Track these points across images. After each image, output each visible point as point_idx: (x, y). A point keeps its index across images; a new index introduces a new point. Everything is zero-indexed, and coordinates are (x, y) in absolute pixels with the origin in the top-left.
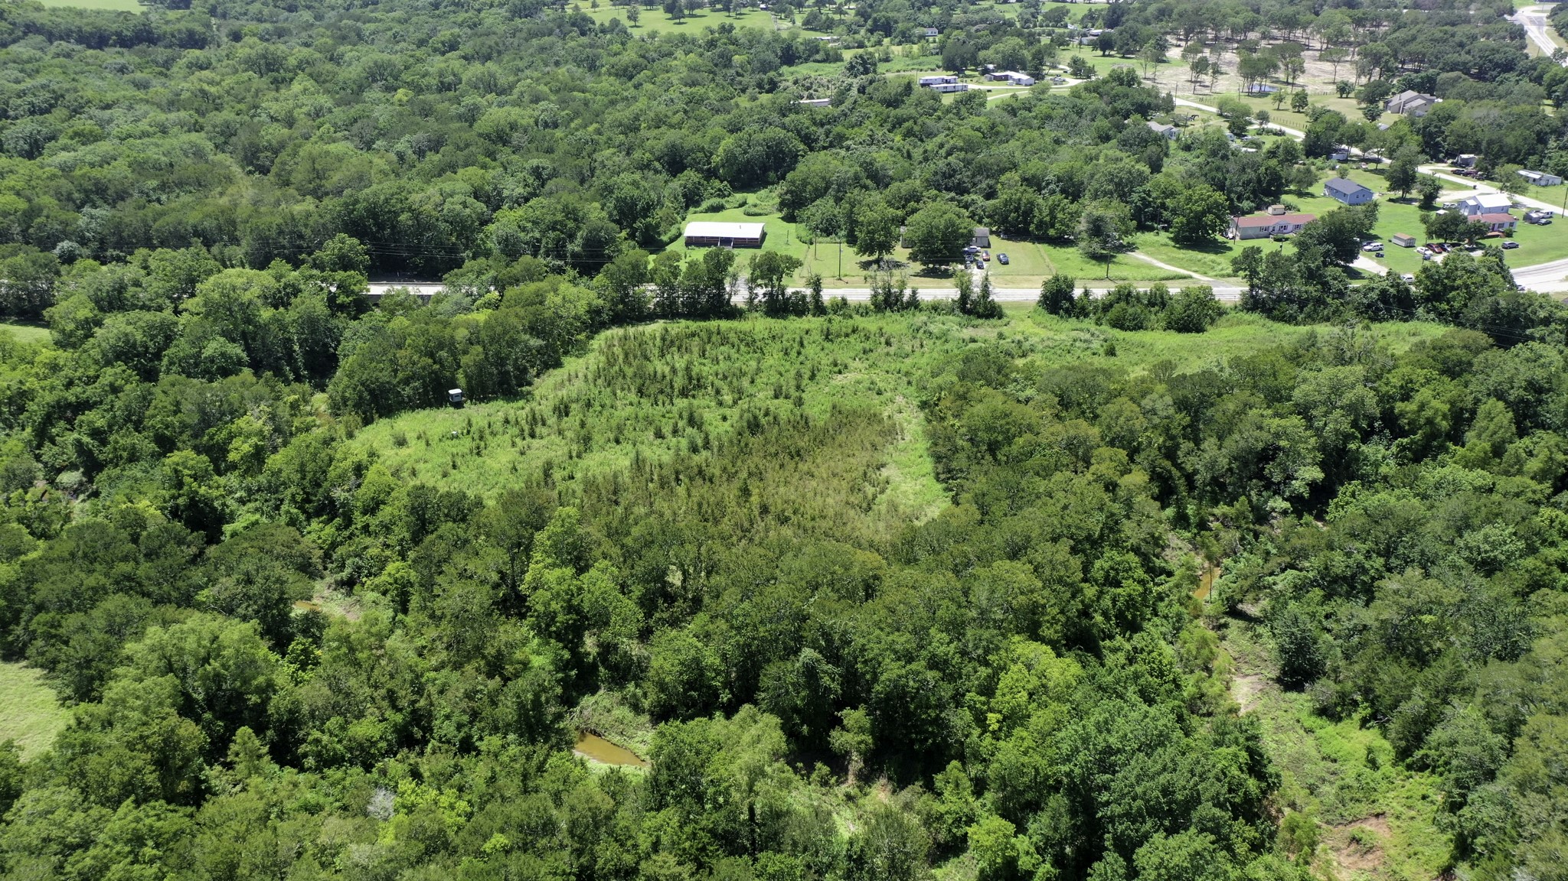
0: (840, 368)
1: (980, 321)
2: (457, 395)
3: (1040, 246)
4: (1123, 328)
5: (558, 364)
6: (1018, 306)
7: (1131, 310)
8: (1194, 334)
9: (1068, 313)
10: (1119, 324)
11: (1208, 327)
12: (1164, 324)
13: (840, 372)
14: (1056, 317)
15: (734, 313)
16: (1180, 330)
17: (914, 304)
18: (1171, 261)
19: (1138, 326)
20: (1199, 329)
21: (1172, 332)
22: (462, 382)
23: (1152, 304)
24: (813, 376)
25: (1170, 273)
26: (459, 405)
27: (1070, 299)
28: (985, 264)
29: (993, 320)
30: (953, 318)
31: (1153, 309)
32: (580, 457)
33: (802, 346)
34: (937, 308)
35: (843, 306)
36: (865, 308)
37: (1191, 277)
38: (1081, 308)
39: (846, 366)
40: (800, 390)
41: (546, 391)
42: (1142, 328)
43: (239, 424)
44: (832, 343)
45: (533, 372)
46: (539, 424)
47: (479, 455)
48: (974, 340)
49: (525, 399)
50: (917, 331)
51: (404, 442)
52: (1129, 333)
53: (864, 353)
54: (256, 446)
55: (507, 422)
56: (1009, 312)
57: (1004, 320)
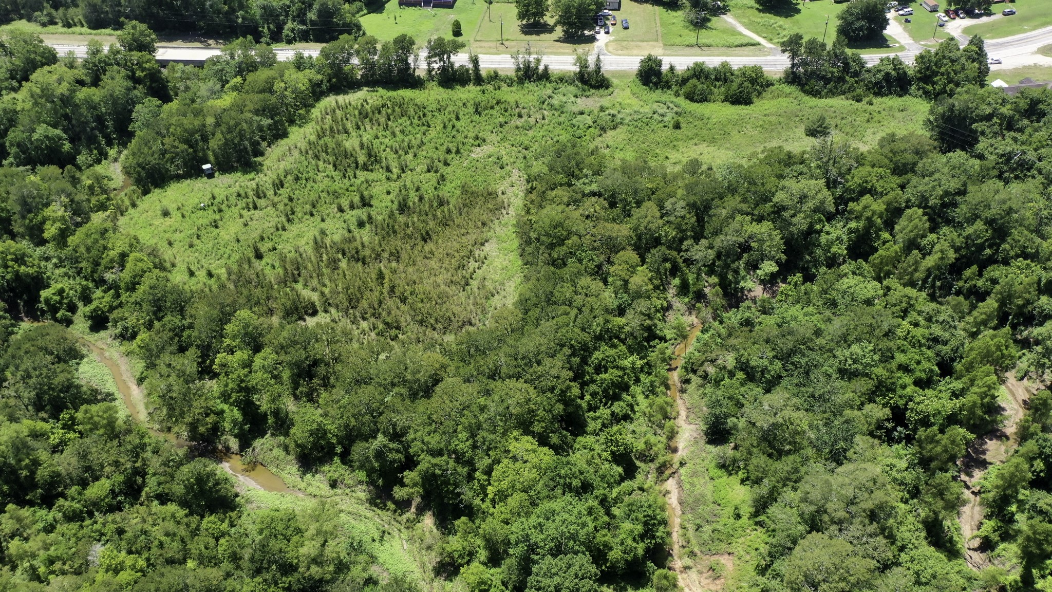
0: (480, 141)
1: (593, 91)
2: (208, 169)
3: (656, 8)
4: (692, 100)
5: (285, 135)
6: (622, 75)
7: (700, 86)
8: (743, 107)
9: (657, 85)
10: (690, 97)
11: (755, 100)
12: (722, 97)
13: (479, 146)
14: (647, 88)
15: (415, 83)
16: (733, 103)
17: (545, 76)
18: (750, 26)
19: (704, 99)
20: (748, 102)
21: (727, 104)
22: (212, 158)
23: (717, 79)
24: (458, 152)
25: (746, 41)
26: (211, 176)
27: (658, 74)
28: (611, 29)
29: (601, 91)
30: (572, 89)
31: (718, 84)
32: (284, 229)
33: (458, 119)
34: (561, 79)
35: (495, 77)
36: (511, 79)
37: (759, 44)
38: (667, 82)
39: (484, 140)
40: (446, 164)
41: (273, 162)
42: (706, 101)
43: (47, 212)
44: (480, 115)
45: (264, 143)
46: (259, 197)
47: (216, 226)
48: (582, 113)
49: (256, 170)
50: (543, 103)
51: (167, 213)
52: (696, 104)
53: (501, 125)
54: (60, 228)
55: (239, 195)
56: (616, 82)
57: (610, 90)
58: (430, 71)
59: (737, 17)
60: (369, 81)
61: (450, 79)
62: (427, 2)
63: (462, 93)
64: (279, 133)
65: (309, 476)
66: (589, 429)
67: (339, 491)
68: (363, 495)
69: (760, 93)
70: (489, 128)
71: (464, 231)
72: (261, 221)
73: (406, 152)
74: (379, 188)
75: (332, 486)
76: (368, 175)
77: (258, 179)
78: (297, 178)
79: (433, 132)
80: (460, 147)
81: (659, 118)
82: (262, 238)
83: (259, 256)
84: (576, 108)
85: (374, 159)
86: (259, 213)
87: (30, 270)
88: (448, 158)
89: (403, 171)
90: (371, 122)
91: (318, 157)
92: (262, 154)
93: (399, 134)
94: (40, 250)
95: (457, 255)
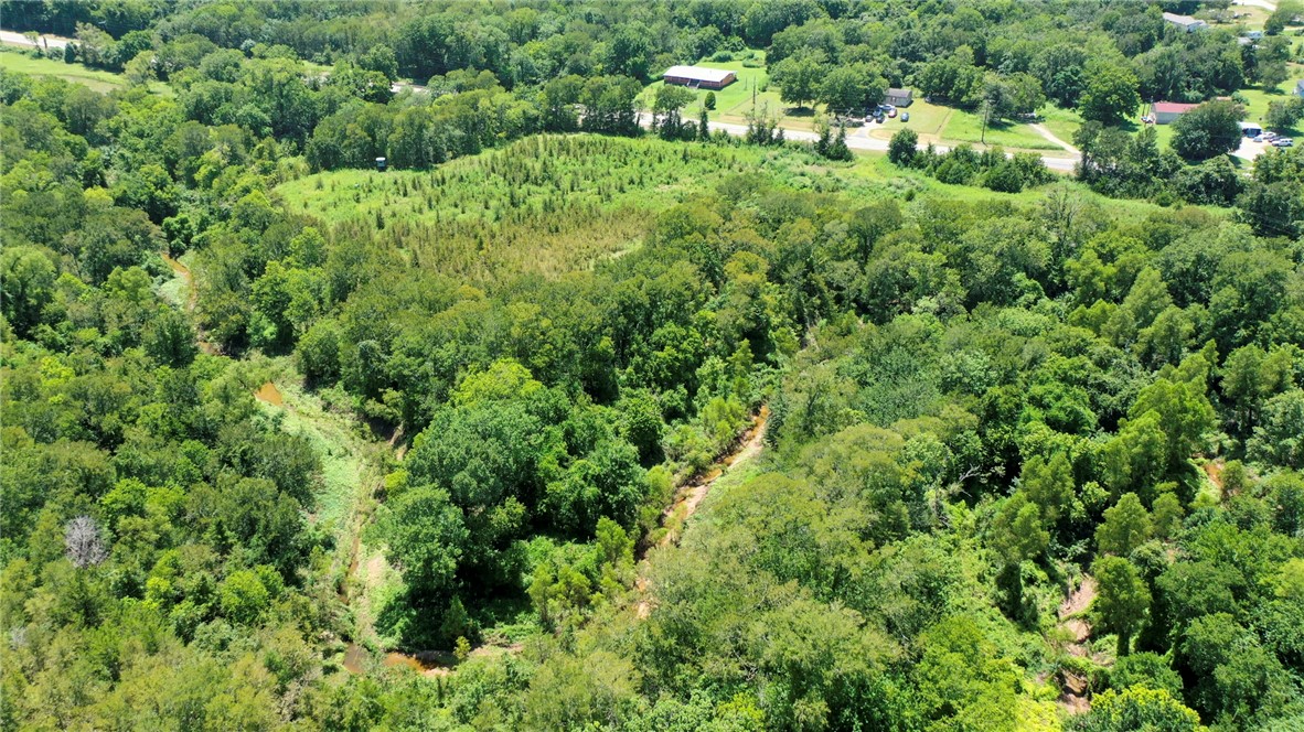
0: (671, 179)
1: (829, 161)
2: (382, 162)
3: (954, 111)
5: (477, 152)
6: (870, 153)
7: (956, 165)
8: (1006, 194)
9: (906, 163)
10: (943, 179)
11: (1024, 189)
12: (983, 182)
13: (668, 183)
14: (895, 165)
15: (635, 132)
17: (780, 142)
19: (958, 181)
20: (1013, 189)
21: (987, 189)
22: (389, 151)
23: (982, 164)
24: (641, 182)
25: (1044, 144)
26: (382, 169)
27: (911, 151)
28: (887, 119)
29: (840, 163)
30: (805, 156)
31: (982, 168)
32: (421, 211)
33: (660, 161)
34: (797, 147)
35: (724, 138)
36: (740, 141)
37: (1062, 149)
38: (920, 160)
39: (676, 180)
40: (622, 190)
41: (448, 168)
42: (961, 183)
43: (206, 156)
44: (687, 162)
45: (450, 154)
46: (415, 187)
47: (358, 201)
48: (803, 175)
49: (427, 171)
50: (764, 162)
51: (320, 186)
52: (946, 186)
53: (704, 172)
54: (211, 171)
55: (396, 183)
56: (861, 158)
57: (849, 163)
58: (654, 124)
59: (1048, 127)
60: (589, 127)
61: (672, 132)
62: (694, 82)
63: (680, 145)
64: (470, 148)
65: (307, 396)
66: (618, 403)
67: (328, 415)
68: (349, 422)
69: (1032, 183)
70: (689, 172)
71: (599, 235)
72: (403, 205)
73: (586, 178)
74: (538, 198)
75: (324, 409)
76: (534, 188)
77: (424, 177)
78: (461, 179)
79: (627, 168)
80: (644, 180)
81: (892, 189)
82: (394, 215)
83: (381, 225)
84: (798, 171)
85: (547, 176)
86: (406, 199)
87: (164, 196)
88: (627, 187)
89: (572, 190)
90: (568, 153)
91: (493, 171)
92: (442, 162)
93: (589, 165)
94: (188, 193)
95: (576, 250)
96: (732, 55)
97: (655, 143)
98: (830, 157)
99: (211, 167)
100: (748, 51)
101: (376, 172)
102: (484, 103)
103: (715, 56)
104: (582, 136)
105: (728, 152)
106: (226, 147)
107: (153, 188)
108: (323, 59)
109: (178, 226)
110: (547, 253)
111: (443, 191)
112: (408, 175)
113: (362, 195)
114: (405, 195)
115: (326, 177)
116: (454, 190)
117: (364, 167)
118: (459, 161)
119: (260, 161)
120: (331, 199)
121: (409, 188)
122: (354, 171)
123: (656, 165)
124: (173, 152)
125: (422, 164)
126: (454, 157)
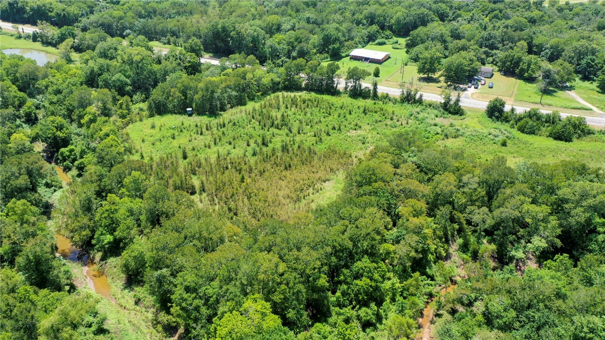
0: (357, 127)
1: (450, 115)
2: (189, 111)
3: (518, 81)
4: (523, 131)
5: (245, 104)
6: (473, 110)
7: (531, 123)
8: (563, 142)
9: (498, 118)
10: (522, 130)
11: (574, 139)
12: (548, 134)
13: (355, 129)
14: (491, 120)
15: (334, 92)
16: (555, 139)
17: (420, 101)
18: (588, 100)
19: (532, 132)
20: (568, 139)
21: (551, 139)
22: (194, 105)
23: (546, 122)
24: (339, 129)
25: (579, 106)
26: (190, 115)
27: (501, 111)
28: (480, 87)
29: (456, 116)
30: (436, 112)
31: (546, 125)
32: (209, 147)
33: (350, 114)
34: (430, 105)
35: (386, 97)
36: (396, 100)
37: (591, 110)
38: (507, 118)
39: (360, 127)
40: (328, 134)
41: (228, 115)
42: (534, 133)
43: (88, 109)
44: (366, 114)
45: (229, 106)
46: (207, 129)
47: (174, 138)
48: (436, 125)
49: (216, 117)
50: (411, 115)
51: (153, 127)
52: (525, 135)
53: (376, 122)
54: (90, 119)
55: (197, 126)
56: (469, 113)
57: (462, 117)
58: (346, 88)
59: (578, 93)
60: (309, 88)
61: (357, 93)
62: (366, 59)
63: (361, 102)
64: (241, 102)
65: (126, 290)
67: (138, 308)
69: (580, 136)
70: (368, 122)
71: (315, 170)
72: (200, 141)
73: (307, 124)
74: (279, 139)
75: (136, 303)
76: (276, 131)
77: (214, 121)
78: (234, 124)
79: (330, 118)
80: (342, 127)
81: (492, 137)
82: (194, 149)
83: (185, 157)
84: (433, 122)
85: (284, 123)
86: (202, 137)
87: (61, 135)
88: (331, 132)
89: (299, 133)
90: (296, 107)
91: (253, 117)
92: (224, 110)
93: (309, 115)
94: (78, 130)
95: (301, 182)
96: (386, 41)
97: (345, 100)
98: (450, 112)
99: (90, 116)
100: (395, 39)
101: (186, 116)
102: (249, 76)
103: (377, 42)
104: (304, 95)
105: (389, 107)
106: (100, 104)
107: (55, 130)
108: (166, 41)
109: (68, 153)
110: (283, 183)
111: (223, 133)
112: (204, 120)
113: (177, 134)
114: (201, 134)
115: (158, 120)
116: (230, 132)
117: (180, 113)
118: (234, 110)
119: (121, 111)
120: (158, 136)
121: (204, 130)
122: (174, 116)
123: (348, 116)
124: (71, 105)
125: (213, 113)
126: (232, 107)
